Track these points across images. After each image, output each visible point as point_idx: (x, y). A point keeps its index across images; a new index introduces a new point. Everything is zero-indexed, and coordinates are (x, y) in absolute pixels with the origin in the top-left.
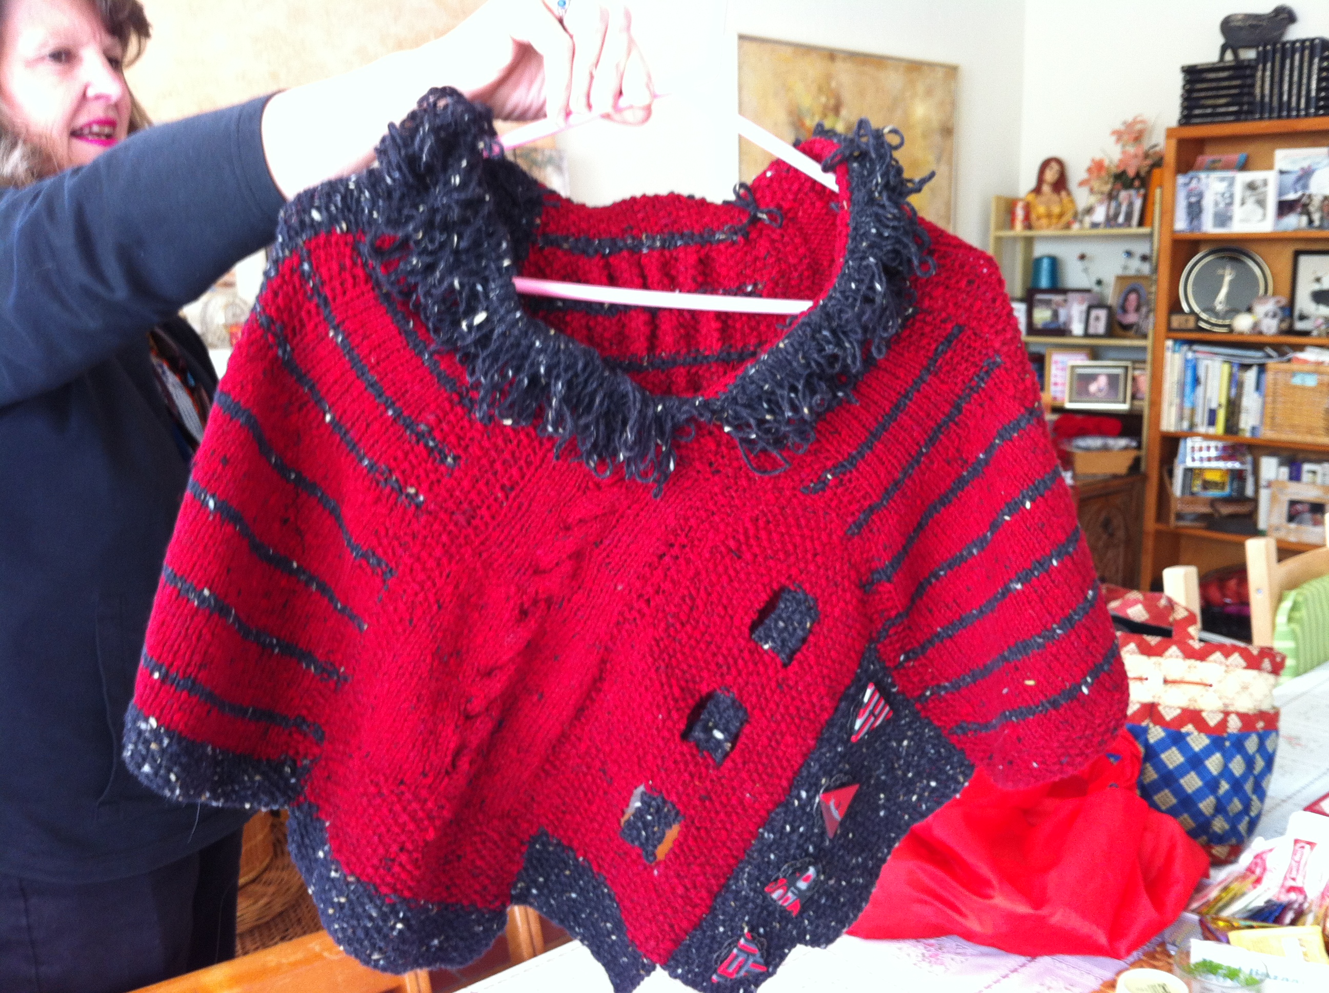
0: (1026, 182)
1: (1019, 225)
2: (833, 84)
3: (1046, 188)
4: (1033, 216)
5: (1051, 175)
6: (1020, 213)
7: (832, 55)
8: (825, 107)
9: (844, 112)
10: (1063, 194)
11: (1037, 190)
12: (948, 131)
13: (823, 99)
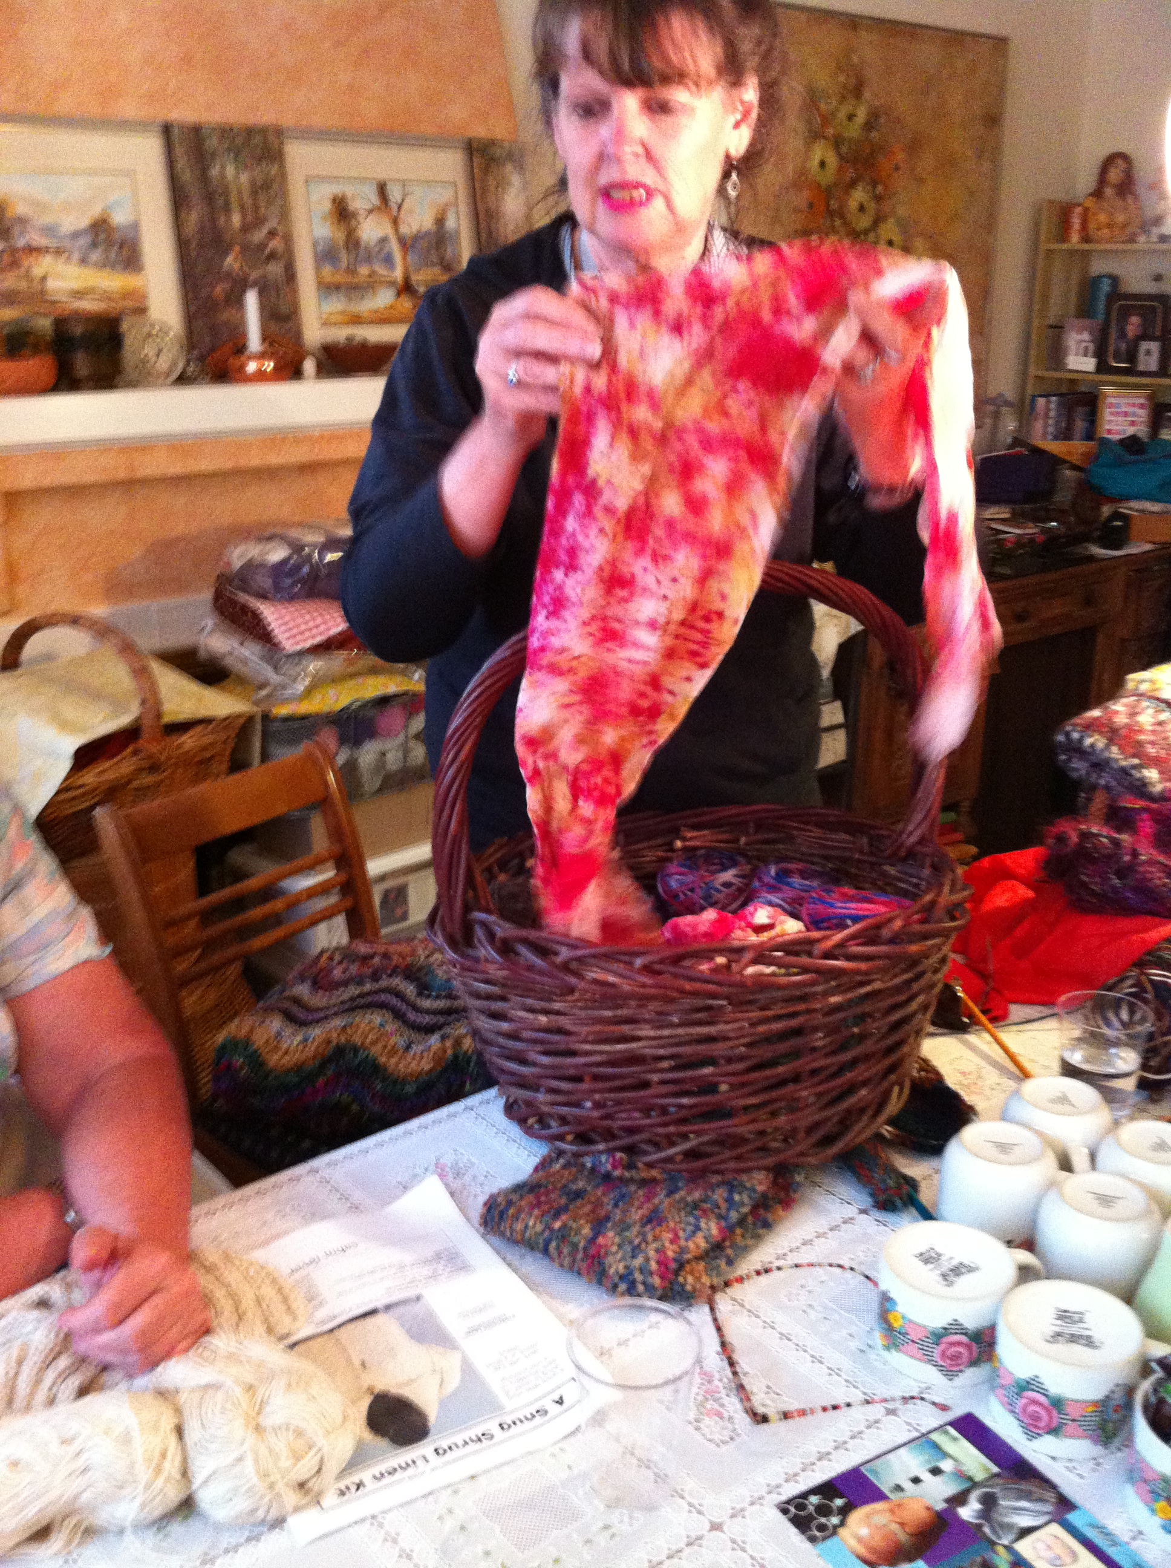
0: (1085, 181)
1: (1075, 238)
2: (855, 59)
3: (1109, 192)
4: (1092, 226)
5: (1115, 175)
6: (1076, 222)
7: (853, 22)
8: (845, 87)
9: (867, 94)
10: (1130, 200)
11: (1097, 193)
12: (993, 120)
13: (842, 78)
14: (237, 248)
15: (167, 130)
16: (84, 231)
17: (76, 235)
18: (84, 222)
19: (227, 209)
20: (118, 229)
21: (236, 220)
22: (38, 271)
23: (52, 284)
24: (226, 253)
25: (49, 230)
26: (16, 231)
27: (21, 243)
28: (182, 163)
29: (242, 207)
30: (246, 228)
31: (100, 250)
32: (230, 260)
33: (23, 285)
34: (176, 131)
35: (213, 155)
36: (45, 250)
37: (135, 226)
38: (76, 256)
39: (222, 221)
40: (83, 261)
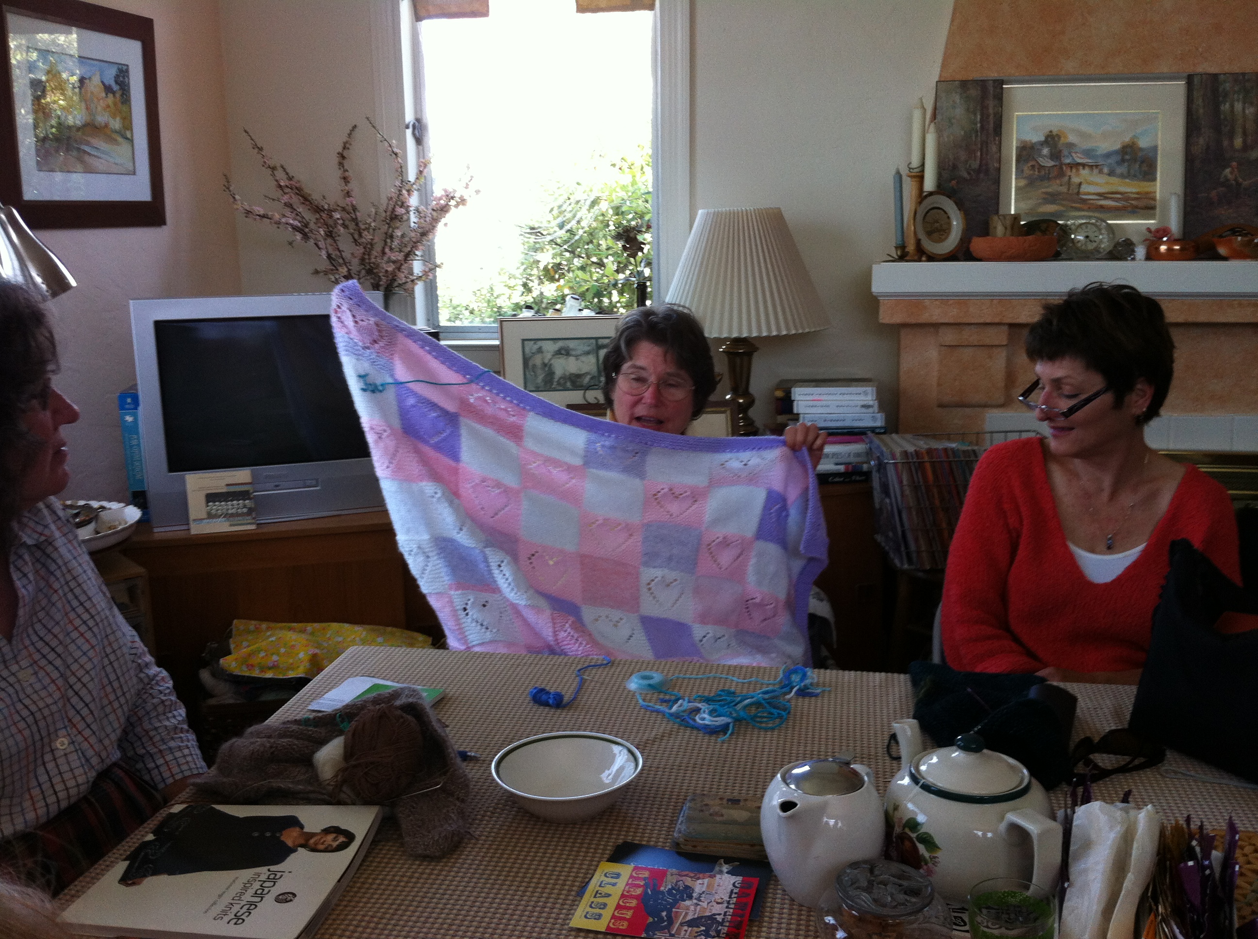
14: (1234, 164)
15: (1190, 79)
16: (1116, 152)
17: (1108, 155)
18: (1117, 146)
19: (1231, 136)
20: (1141, 149)
21: (1238, 142)
22: (1076, 180)
23: (1085, 188)
24: (1225, 167)
25: (1088, 153)
26: (1065, 152)
27: (1068, 161)
28: (1199, 101)
29: (1245, 134)
30: (1246, 148)
31: (1126, 164)
32: (1228, 171)
33: (1064, 189)
34: (1196, 80)
35: (1226, 95)
36: (1084, 165)
37: (1155, 148)
38: (1106, 170)
39: (1226, 143)
40: (1111, 173)
